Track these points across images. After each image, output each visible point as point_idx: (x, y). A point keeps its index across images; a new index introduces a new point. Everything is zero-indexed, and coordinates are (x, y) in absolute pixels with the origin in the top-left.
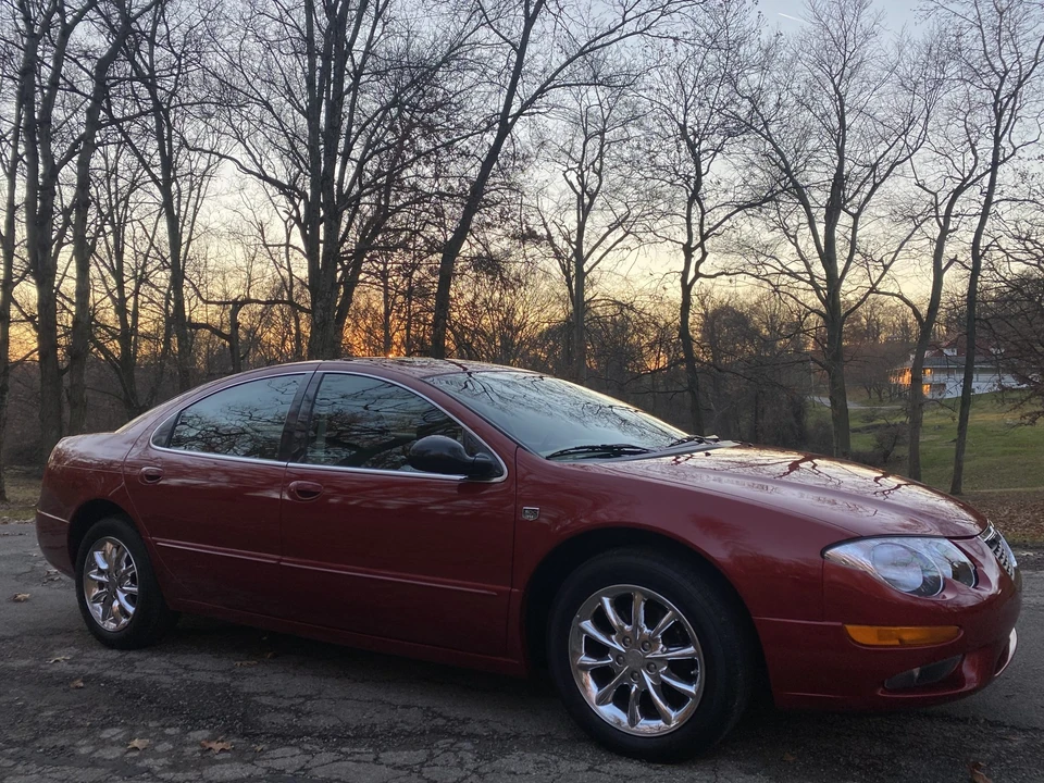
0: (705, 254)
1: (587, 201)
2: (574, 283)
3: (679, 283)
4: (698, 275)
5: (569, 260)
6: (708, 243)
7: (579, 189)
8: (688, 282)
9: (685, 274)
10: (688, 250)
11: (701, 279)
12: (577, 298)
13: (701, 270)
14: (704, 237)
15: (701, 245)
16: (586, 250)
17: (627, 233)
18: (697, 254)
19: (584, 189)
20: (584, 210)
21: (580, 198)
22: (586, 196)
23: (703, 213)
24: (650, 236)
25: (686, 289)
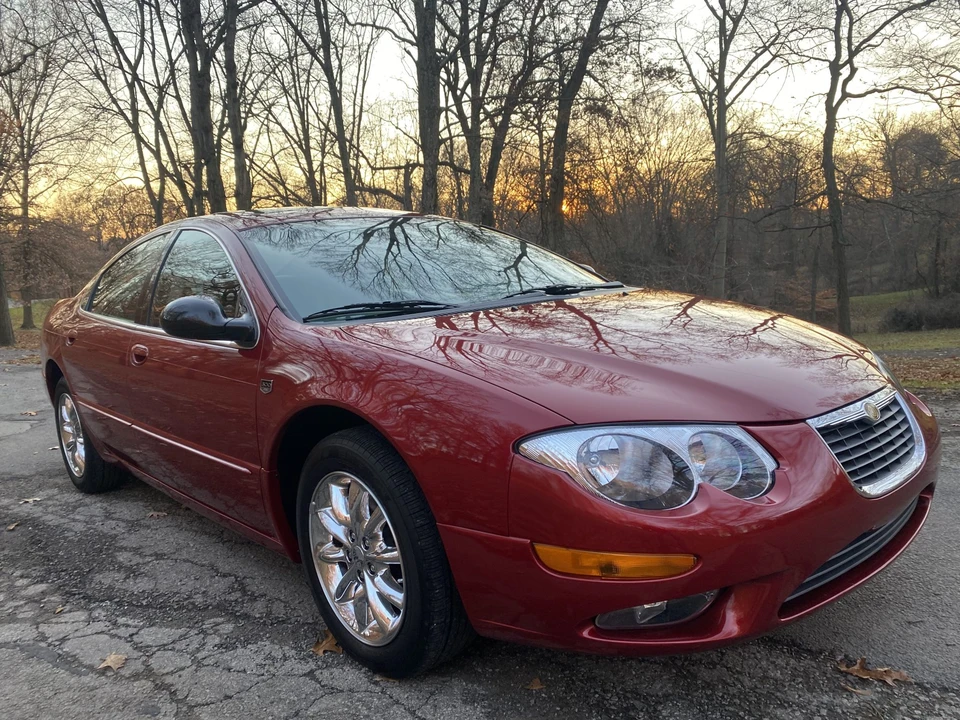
0: (854, 71)
1: (729, 24)
2: (715, 118)
3: (824, 106)
4: (845, 95)
5: (711, 94)
6: (856, 60)
7: (720, 12)
8: (834, 104)
9: (831, 95)
10: (835, 68)
11: (848, 99)
12: (718, 132)
13: (849, 89)
14: (852, 54)
15: (850, 61)
16: (727, 82)
17: (775, 57)
18: (845, 72)
19: (726, 13)
20: (726, 39)
21: (722, 22)
22: (728, 18)
23: (851, 23)
24: (795, 58)
25: (831, 111)
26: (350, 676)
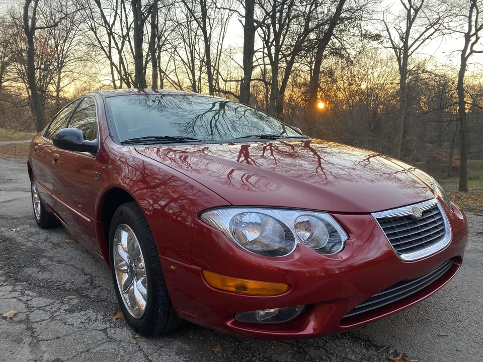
0: (478, 39)
1: (412, 11)
2: (402, 62)
3: (460, 57)
4: (472, 51)
5: (400, 49)
6: (479, 33)
7: (408, 6)
8: (466, 56)
9: (464, 51)
10: (468, 37)
11: (474, 54)
12: (403, 70)
14: (477, 31)
15: (476, 34)
16: (410, 43)
17: (436, 30)
18: (473, 39)
19: (411, 7)
20: (410, 21)
21: (409, 11)
22: (412, 9)
23: (478, 13)
24: (447, 31)
25: (464, 59)
26: (124, 333)
